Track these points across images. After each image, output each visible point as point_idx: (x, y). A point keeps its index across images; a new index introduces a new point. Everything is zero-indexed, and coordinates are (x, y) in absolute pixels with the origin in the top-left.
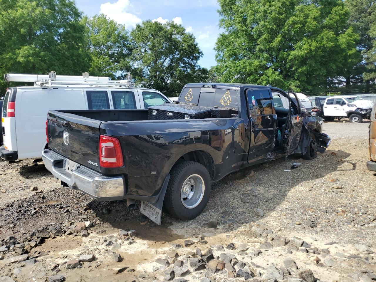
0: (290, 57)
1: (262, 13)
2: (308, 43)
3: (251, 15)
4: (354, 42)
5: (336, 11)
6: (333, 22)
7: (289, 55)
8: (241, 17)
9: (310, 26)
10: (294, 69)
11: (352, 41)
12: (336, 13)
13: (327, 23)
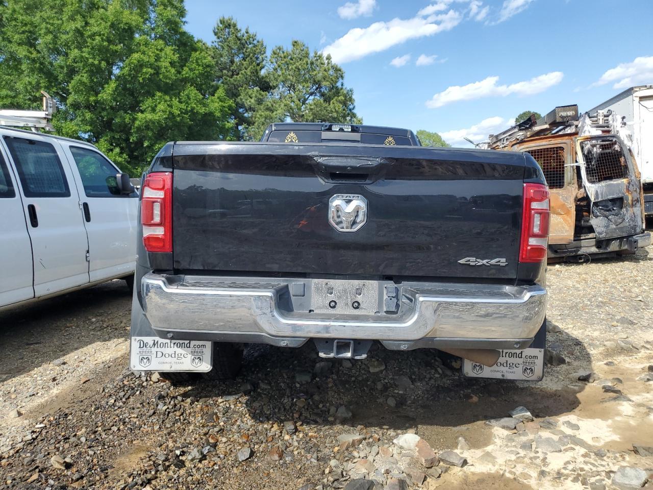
0: (137, 123)
1: (71, 34)
2: (166, 101)
3: (46, 34)
4: (229, 110)
5: (197, 59)
6: (195, 76)
7: (134, 119)
8: (23, 32)
9: (168, 74)
10: (146, 144)
11: (227, 109)
12: (197, 62)
13: (187, 75)
